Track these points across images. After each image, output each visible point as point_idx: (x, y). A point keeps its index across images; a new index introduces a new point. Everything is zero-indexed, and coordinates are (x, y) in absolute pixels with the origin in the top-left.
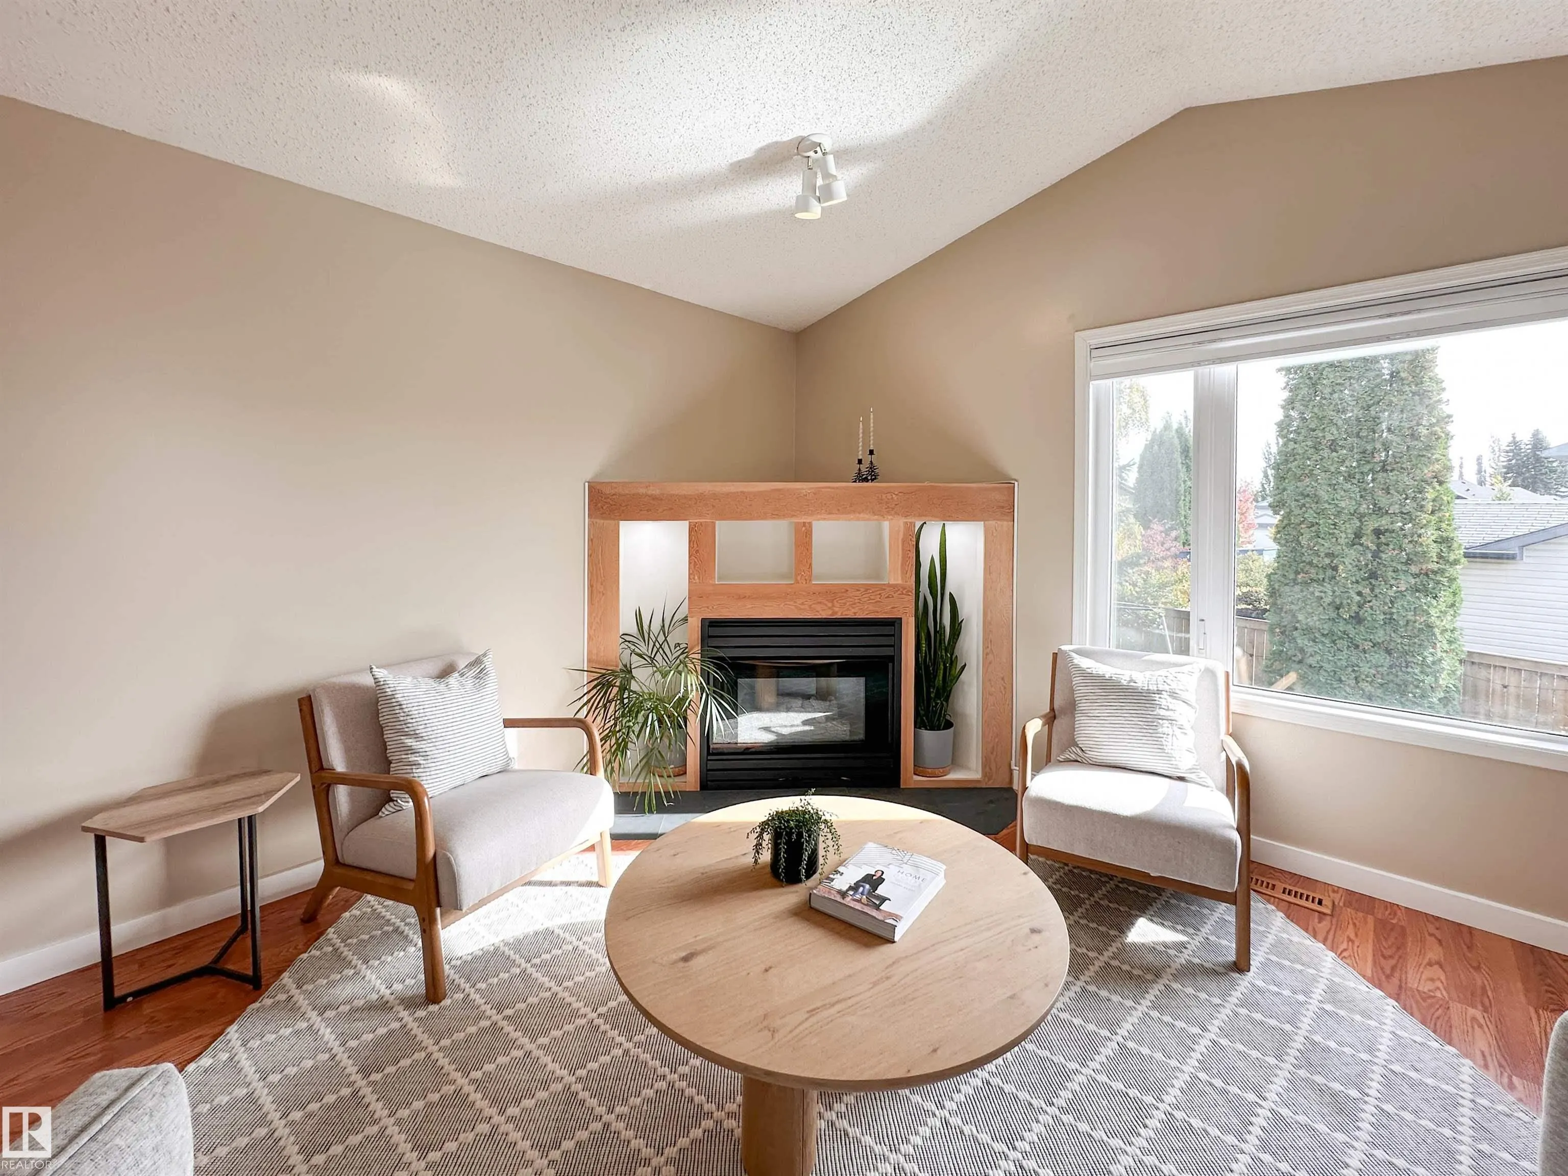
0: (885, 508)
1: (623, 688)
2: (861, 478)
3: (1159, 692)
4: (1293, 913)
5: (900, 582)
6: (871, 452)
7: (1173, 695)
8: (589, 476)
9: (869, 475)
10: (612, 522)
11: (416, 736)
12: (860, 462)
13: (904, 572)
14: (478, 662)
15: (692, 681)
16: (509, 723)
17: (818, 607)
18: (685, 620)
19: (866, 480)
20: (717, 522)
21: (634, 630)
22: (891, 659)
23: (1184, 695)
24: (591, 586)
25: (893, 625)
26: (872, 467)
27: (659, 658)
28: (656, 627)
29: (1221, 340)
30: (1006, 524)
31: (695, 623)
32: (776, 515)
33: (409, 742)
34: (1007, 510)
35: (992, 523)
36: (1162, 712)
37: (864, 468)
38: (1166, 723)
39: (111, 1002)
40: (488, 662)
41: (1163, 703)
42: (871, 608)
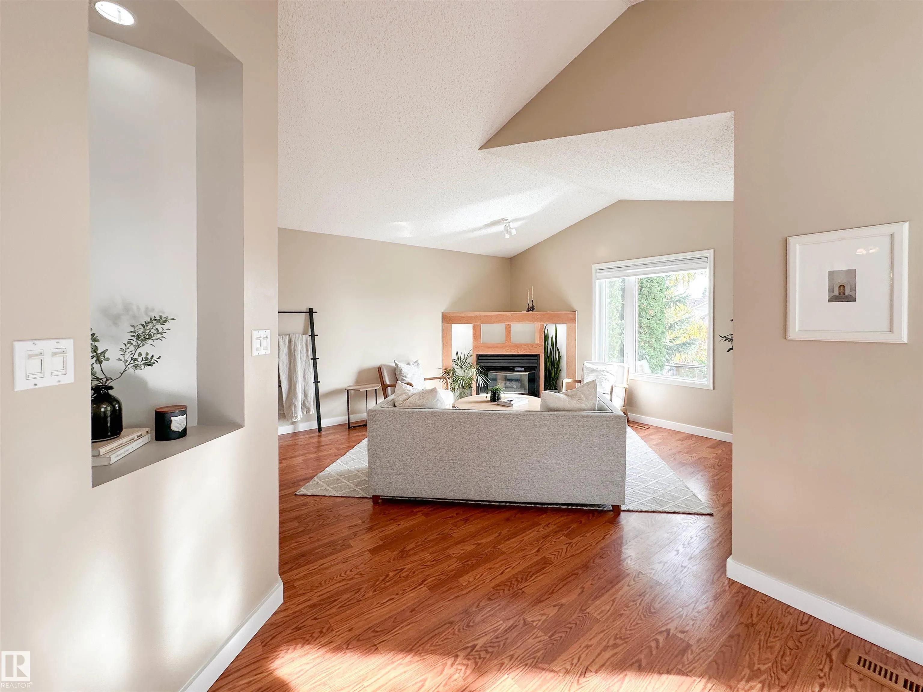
0: (534, 320)
1: (453, 374)
2: (528, 310)
3: (603, 371)
4: (634, 429)
5: (539, 343)
6: (532, 301)
7: (607, 372)
8: (443, 311)
9: (533, 309)
10: (450, 324)
11: (406, 377)
12: (528, 304)
13: (540, 339)
14: (416, 362)
15: (474, 371)
16: (425, 379)
17: (513, 351)
18: (472, 356)
19: (531, 310)
20: (481, 325)
21: (456, 358)
22: (536, 367)
23: (610, 372)
24: (443, 344)
25: (537, 356)
26: (533, 306)
27: (463, 366)
28: (463, 357)
29: (629, 270)
30: (574, 325)
31: (475, 356)
32: (499, 322)
33: (404, 378)
34: (573, 320)
35: (569, 324)
36: (603, 376)
37: (530, 307)
38: (604, 379)
39: (349, 428)
40: (419, 362)
41: (603, 374)
42: (530, 351)
